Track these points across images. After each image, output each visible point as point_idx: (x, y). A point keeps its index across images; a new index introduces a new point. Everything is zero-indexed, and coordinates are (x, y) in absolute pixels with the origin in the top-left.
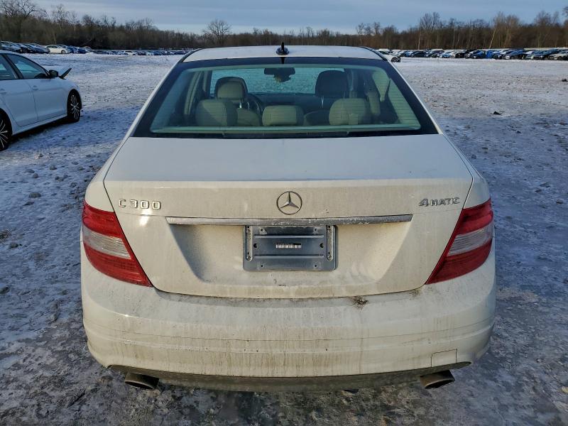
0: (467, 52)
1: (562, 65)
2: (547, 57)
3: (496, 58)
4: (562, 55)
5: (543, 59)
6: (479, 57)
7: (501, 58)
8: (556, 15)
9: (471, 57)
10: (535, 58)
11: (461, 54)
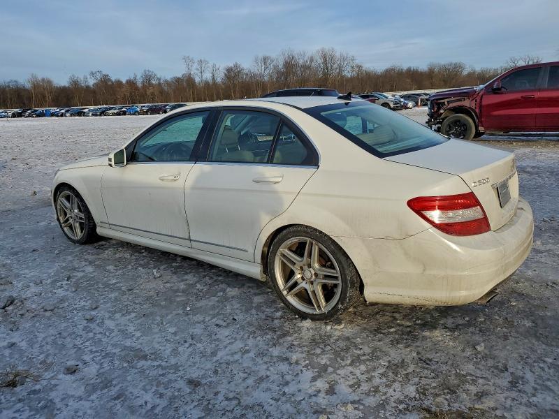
0: (24, 112)
1: (120, 119)
2: (103, 113)
3: (58, 116)
4: (115, 111)
5: (100, 115)
6: (38, 116)
7: (62, 116)
8: (86, 78)
9: (30, 116)
10: (93, 115)
11: (18, 113)
